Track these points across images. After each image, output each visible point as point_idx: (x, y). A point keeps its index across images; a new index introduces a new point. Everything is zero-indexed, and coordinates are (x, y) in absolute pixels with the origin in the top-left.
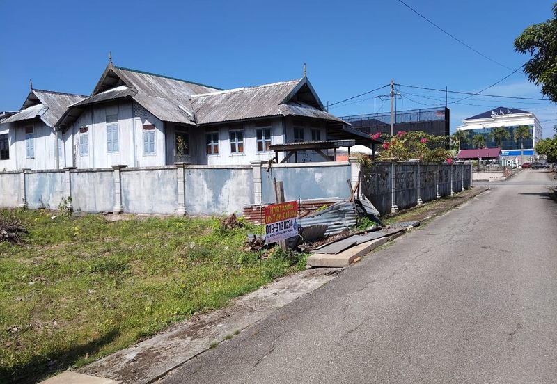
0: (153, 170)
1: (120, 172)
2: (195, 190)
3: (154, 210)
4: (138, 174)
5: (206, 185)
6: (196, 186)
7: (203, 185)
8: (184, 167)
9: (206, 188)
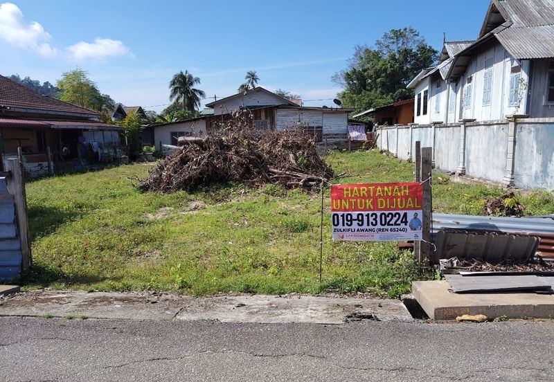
0: (490, 125)
1: (466, 127)
2: (525, 154)
3: (487, 175)
4: (478, 130)
5: (535, 147)
6: (525, 147)
7: (533, 147)
8: (515, 121)
9: (535, 151)
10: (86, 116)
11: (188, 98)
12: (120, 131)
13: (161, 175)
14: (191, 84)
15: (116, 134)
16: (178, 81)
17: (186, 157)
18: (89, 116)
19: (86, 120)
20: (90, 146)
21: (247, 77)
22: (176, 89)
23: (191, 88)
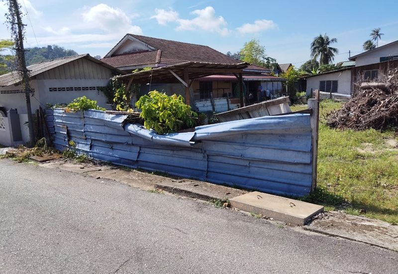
10: (259, 71)
11: (325, 55)
12: (283, 82)
13: (348, 115)
14: (328, 43)
15: (280, 84)
16: (318, 42)
17: (372, 99)
18: (261, 71)
19: (259, 74)
20: (265, 92)
21: (373, 34)
22: (315, 48)
23: (328, 46)
